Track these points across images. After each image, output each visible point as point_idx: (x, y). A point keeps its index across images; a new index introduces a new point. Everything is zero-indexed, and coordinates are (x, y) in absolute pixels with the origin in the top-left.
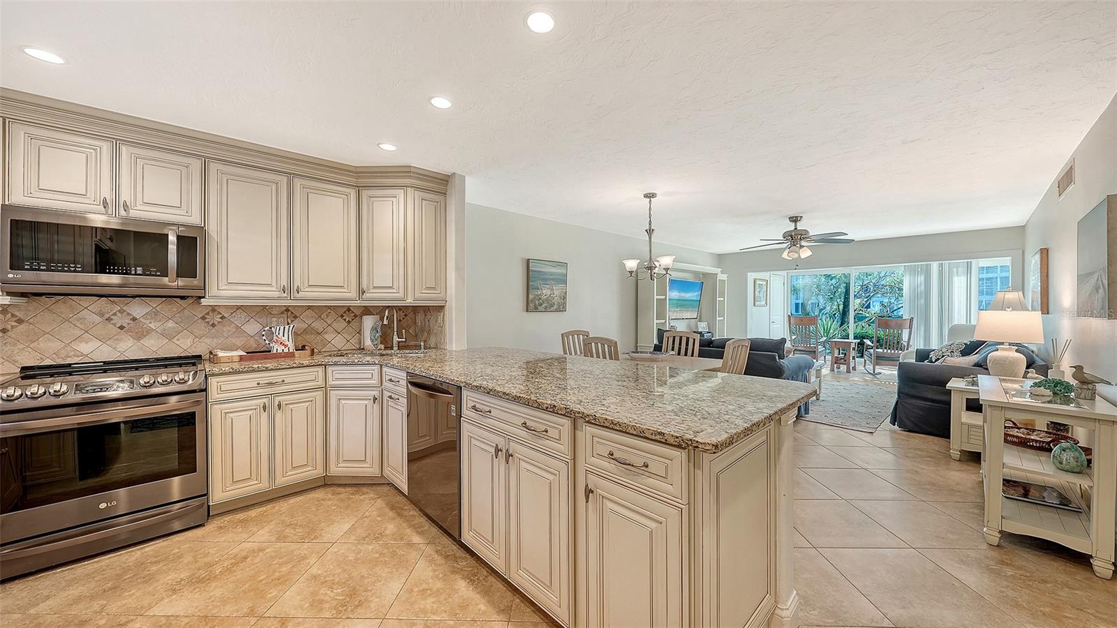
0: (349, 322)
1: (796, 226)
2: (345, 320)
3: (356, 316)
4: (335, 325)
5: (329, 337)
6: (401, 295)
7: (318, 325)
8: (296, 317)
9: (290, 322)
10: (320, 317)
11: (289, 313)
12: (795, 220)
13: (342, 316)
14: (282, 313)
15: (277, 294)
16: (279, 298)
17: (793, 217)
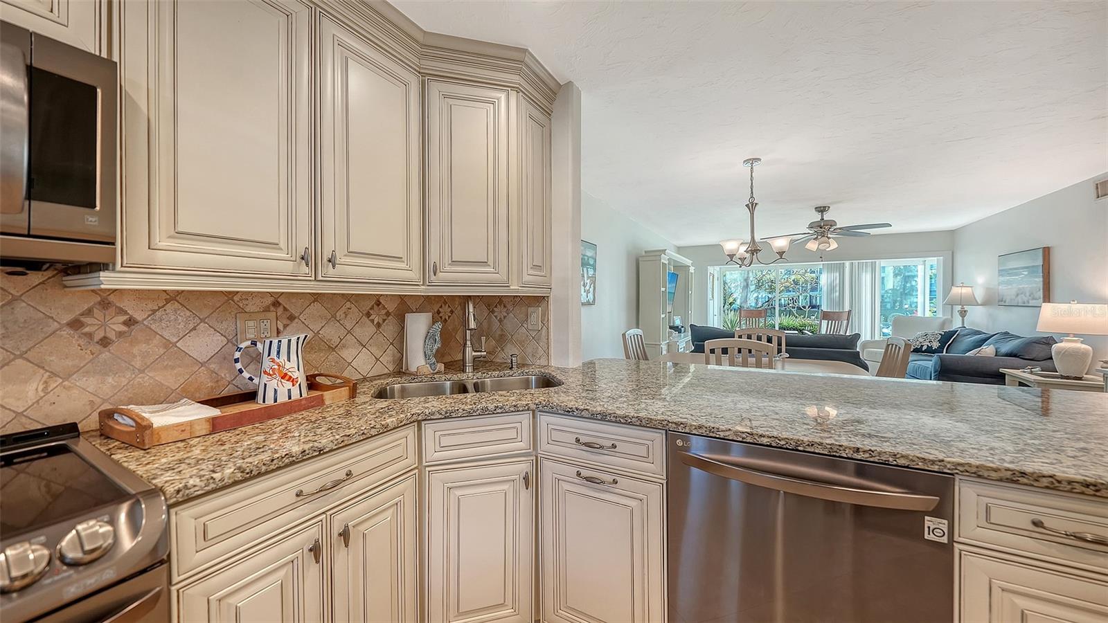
0: (379, 325)
1: (822, 216)
2: (372, 321)
3: (388, 314)
4: (358, 331)
5: (348, 354)
6: (502, 276)
7: (331, 333)
8: (292, 318)
9: (281, 328)
10: (334, 316)
11: (280, 310)
12: (822, 210)
13: (368, 315)
14: (267, 310)
15: (288, 267)
16: (293, 277)
17: (821, 207)
